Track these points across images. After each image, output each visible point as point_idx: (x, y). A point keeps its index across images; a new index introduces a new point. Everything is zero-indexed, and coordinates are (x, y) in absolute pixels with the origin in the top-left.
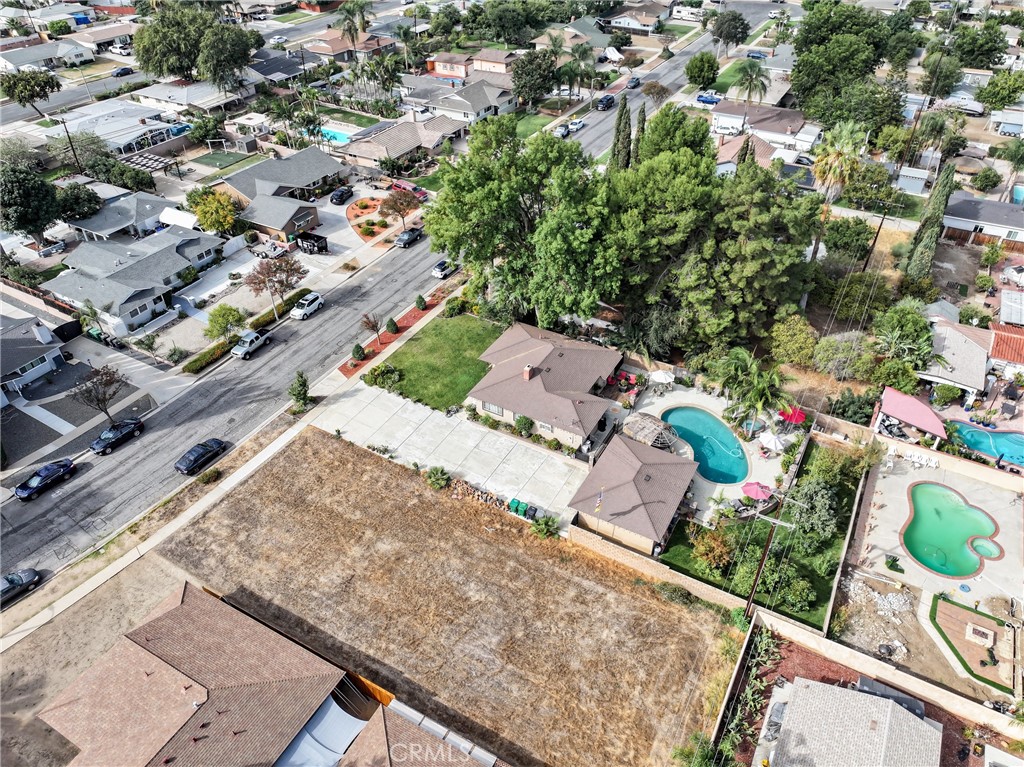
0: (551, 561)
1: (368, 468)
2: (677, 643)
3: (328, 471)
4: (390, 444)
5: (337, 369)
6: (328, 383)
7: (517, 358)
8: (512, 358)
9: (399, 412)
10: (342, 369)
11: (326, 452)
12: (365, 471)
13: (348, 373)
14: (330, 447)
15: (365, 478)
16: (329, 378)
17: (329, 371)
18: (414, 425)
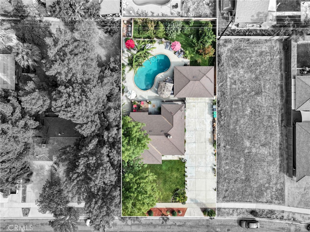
0: (226, 97)
1: (223, 170)
2: (234, 54)
3: (231, 181)
4: (209, 170)
5: (184, 217)
6: (194, 214)
7: (156, 149)
8: (157, 150)
9: (193, 178)
10: (183, 215)
11: (224, 187)
12: (225, 170)
13: (184, 211)
14: (222, 188)
15: (227, 167)
16: (190, 216)
17: (187, 219)
18: (197, 169)
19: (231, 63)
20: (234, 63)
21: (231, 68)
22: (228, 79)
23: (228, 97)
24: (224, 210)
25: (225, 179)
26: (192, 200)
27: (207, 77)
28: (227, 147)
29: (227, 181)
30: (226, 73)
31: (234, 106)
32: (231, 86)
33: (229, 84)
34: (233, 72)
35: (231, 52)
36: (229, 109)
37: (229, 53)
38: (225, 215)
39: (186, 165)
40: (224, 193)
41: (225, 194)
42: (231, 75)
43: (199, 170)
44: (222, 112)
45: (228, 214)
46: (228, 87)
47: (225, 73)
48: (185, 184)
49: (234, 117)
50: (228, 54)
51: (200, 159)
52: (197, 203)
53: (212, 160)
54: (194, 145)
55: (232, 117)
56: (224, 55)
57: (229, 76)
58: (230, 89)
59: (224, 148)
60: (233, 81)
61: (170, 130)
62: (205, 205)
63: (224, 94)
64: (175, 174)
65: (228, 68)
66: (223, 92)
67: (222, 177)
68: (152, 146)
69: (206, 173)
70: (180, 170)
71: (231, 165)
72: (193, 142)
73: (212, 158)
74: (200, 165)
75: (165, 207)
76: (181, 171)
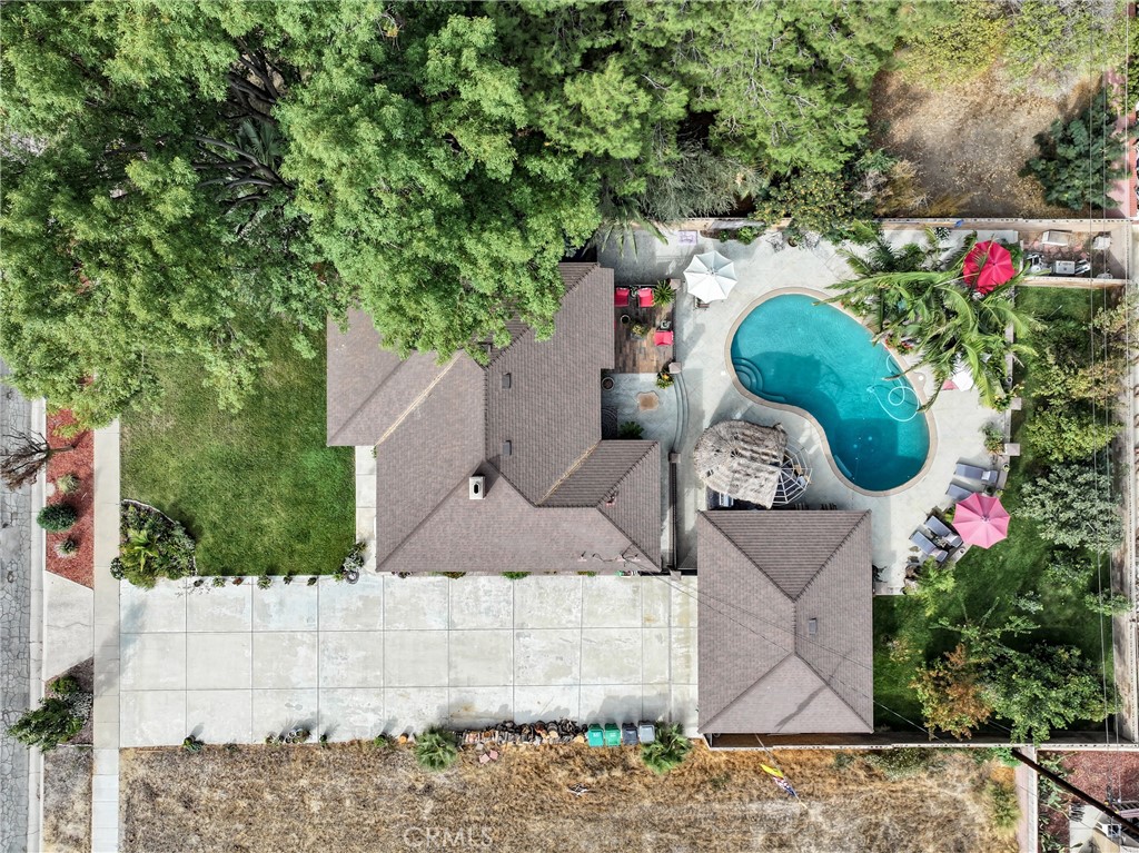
0: (700, 797)
1: (303, 782)
2: (934, 838)
3: (240, 826)
4: (299, 707)
5: (45, 573)
6: (61, 623)
7: (411, 415)
8: (401, 418)
9: (257, 620)
10: (54, 565)
11: (205, 791)
12: (302, 792)
13: (78, 571)
14: (202, 776)
15: (315, 806)
16: (51, 606)
17: (34, 586)
18: (307, 638)
19: (887, 820)
20: (886, 835)
21: (858, 821)
22: (796, 806)
23: (698, 806)
24: (80, 788)
25: (252, 795)
26: (137, 612)
27: (812, 697)
28: (429, 805)
29: (243, 803)
30: (828, 796)
31: (648, 836)
32: (761, 819)
33: (772, 808)
34: (836, 832)
35: (947, 823)
36: (632, 814)
37: (939, 811)
38: (54, 798)
39: (328, 582)
40: (176, 789)
41: (167, 792)
42: (821, 819)
43: (302, 651)
44: (617, 773)
45: (59, 812)
46: (754, 807)
47: (828, 790)
48: (226, 572)
49: (590, 838)
50: (931, 803)
51: (362, 653)
52: (120, 640)
53: (357, 721)
54: (436, 622)
55: (589, 827)
56: (930, 783)
57: (816, 813)
58: (744, 818)
59: (420, 786)
60: (786, 831)
61: (513, 492)
62: (109, 683)
63: (716, 784)
64: (276, 522)
65: (857, 803)
66: (728, 777)
67: (260, 776)
68: (426, 393)
69: (284, 688)
70: (299, 547)
71: (328, 824)
72: (456, 618)
73: (366, 720)
74: (329, 657)
75: (96, 465)
76: (292, 553)
